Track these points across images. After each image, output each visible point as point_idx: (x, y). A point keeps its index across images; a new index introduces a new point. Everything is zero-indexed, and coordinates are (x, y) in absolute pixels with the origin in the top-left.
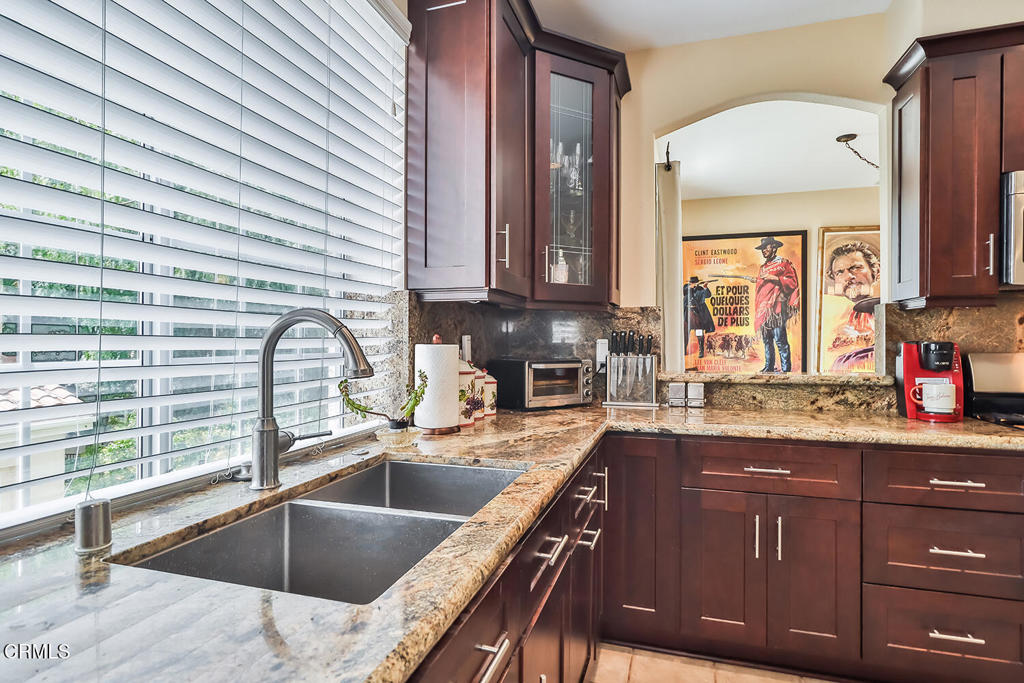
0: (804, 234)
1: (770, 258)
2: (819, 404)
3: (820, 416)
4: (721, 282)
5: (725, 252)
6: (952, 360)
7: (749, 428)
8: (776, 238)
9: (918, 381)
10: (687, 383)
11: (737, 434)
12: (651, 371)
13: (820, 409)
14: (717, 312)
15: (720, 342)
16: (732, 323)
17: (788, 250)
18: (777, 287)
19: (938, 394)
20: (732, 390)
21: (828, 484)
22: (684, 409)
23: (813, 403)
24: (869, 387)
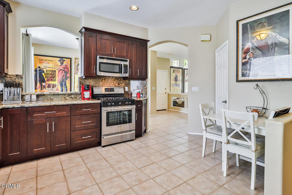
0: (71, 59)
1: (62, 64)
2: (66, 98)
3: (66, 101)
4: (48, 69)
5: (49, 61)
6: (90, 88)
7: (46, 103)
8: (63, 59)
9: (84, 92)
10: (31, 95)
11: (43, 105)
12: (19, 92)
13: (66, 99)
14: (46, 77)
15: (48, 86)
16: (51, 81)
17: (66, 62)
18: (64, 72)
19: (87, 94)
20: (45, 96)
21: (64, 113)
22: (30, 102)
23: (64, 98)
24: (76, 94)
